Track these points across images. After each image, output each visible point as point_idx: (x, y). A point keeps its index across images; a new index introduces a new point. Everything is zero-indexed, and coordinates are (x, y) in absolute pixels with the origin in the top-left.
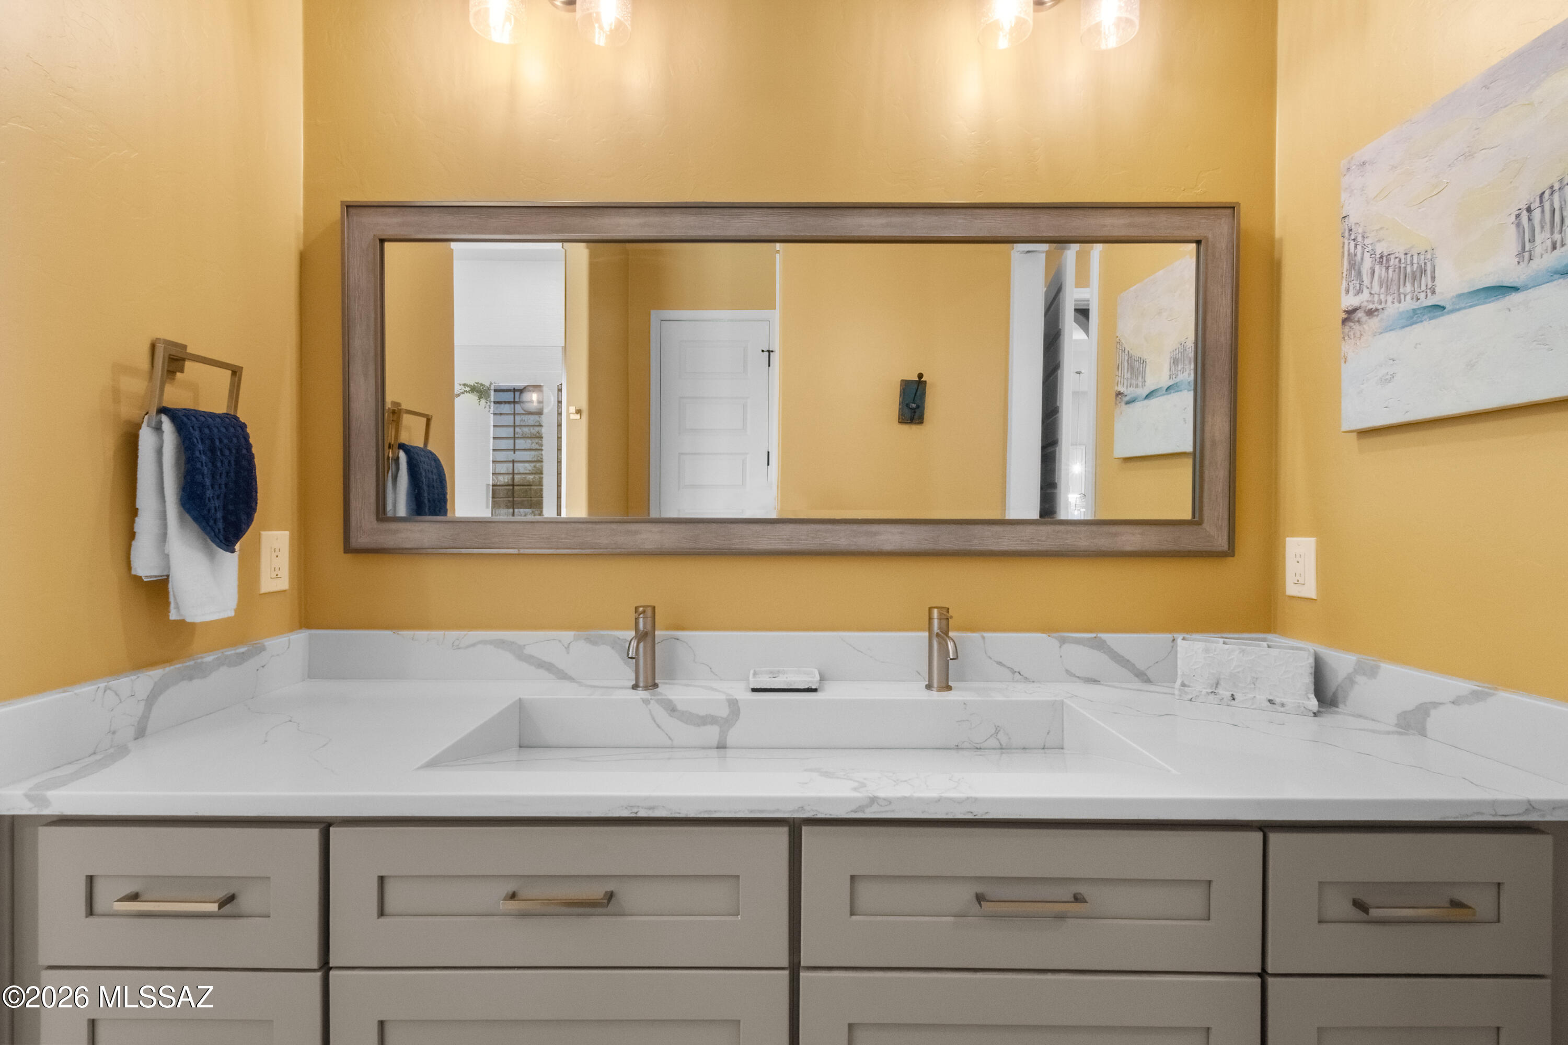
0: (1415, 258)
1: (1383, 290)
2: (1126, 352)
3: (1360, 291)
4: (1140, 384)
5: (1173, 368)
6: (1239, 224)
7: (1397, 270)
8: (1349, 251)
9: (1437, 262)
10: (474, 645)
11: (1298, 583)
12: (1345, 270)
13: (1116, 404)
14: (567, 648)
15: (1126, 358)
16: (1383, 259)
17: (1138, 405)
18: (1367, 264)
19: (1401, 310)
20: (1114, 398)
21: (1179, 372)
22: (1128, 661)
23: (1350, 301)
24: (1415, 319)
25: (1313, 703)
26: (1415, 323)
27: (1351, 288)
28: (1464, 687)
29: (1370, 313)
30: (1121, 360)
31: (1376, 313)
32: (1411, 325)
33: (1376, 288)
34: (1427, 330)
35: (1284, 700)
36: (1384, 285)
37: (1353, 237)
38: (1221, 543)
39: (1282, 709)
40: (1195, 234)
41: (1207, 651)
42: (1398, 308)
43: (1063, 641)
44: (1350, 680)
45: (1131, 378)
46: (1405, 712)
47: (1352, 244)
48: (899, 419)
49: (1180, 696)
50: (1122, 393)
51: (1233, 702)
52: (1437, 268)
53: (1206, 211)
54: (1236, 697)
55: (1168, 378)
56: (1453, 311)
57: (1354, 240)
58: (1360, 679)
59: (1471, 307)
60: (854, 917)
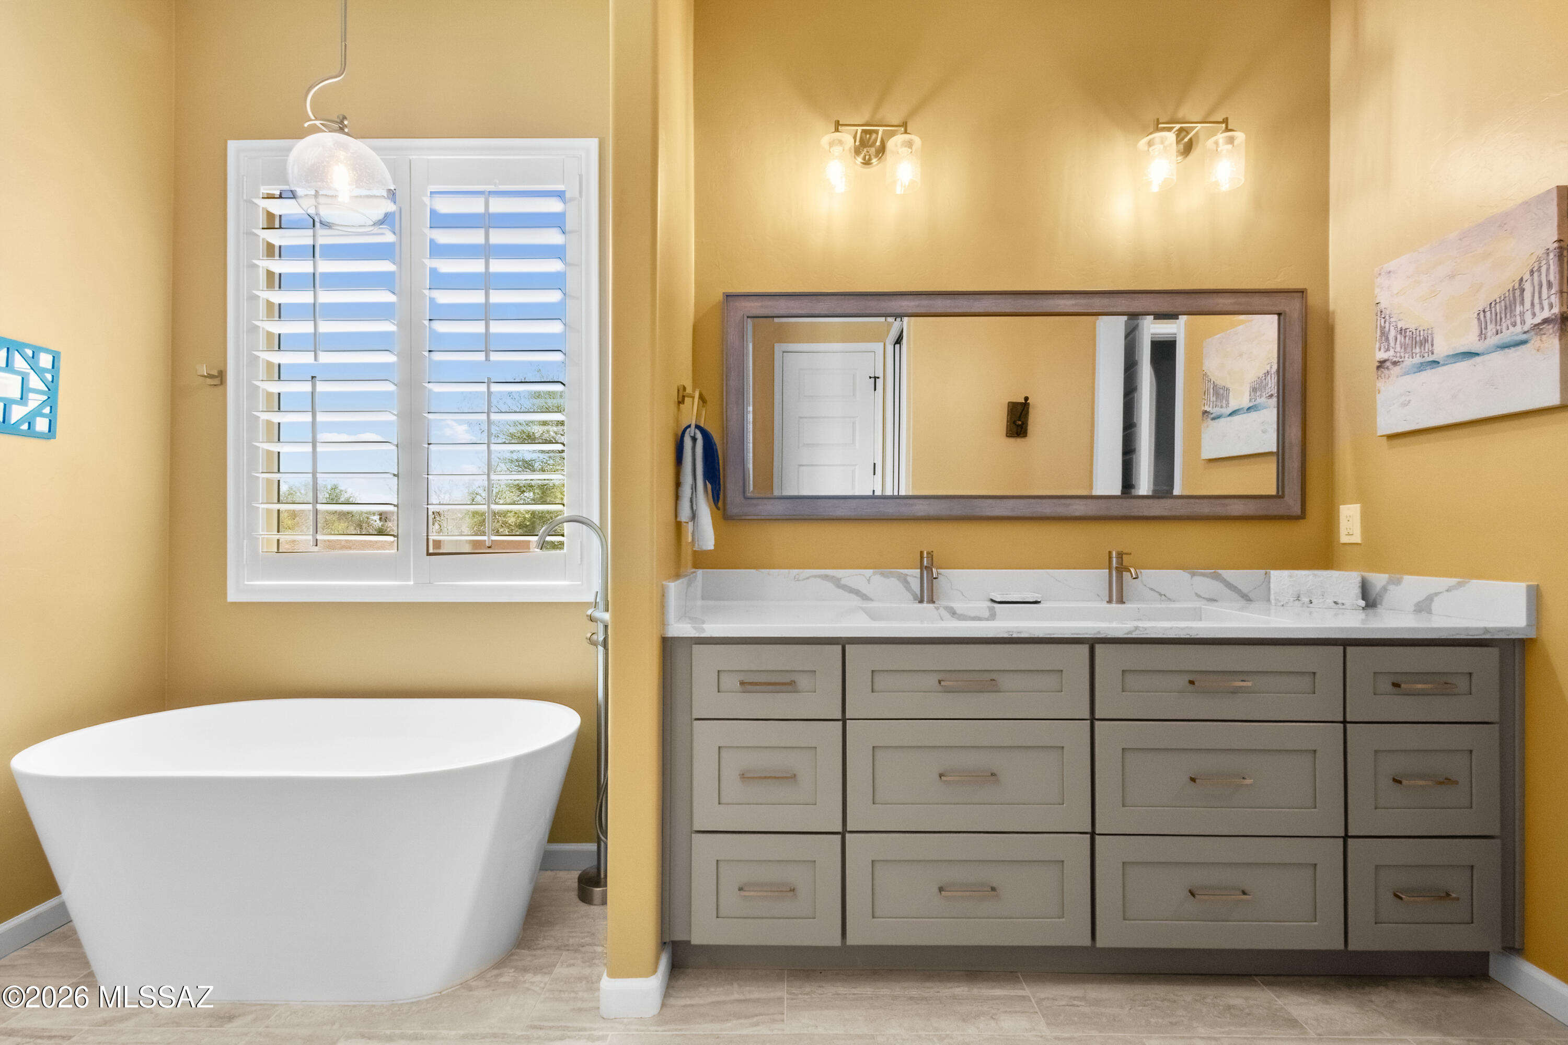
0: (1422, 332)
1: (1403, 350)
2: (1212, 382)
3: (1388, 350)
4: (1224, 406)
5: (1252, 394)
6: (1306, 302)
7: (1411, 339)
8: (1381, 324)
9: (1435, 336)
10: (808, 578)
11: (1348, 534)
12: (1378, 336)
13: (1203, 420)
14: (869, 580)
15: (1212, 387)
16: (1402, 331)
17: (1222, 420)
18: (1392, 333)
19: (1414, 362)
20: (1202, 416)
21: (1258, 398)
22: (1236, 587)
23: (1381, 355)
24: (1422, 368)
25: (1362, 603)
26: (1422, 371)
27: (1382, 347)
28: (1453, 581)
29: (1395, 363)
30: (1207, 388)
31: (1398, 364)
32: (1420, 371)
33: (1398, 349)
34: (1428, 375)
35: (1344, 602)
36: (1403, 347)
37: (1383, 316)
38: (1297, 510)
39: (1343, 607)
40: (1279, 309)
41: (1291, 576)
42: (1412, 362)
43: (1193, 575)
44: (1385, 589)
45: (1216, 401)
46: (1419, 602)
47: (1383, 320)
48: (1007, 434)
49: (1276, 603)
50: (1209, 412)
51: (1311, 605)
52: (1434, 339)
53: (1286, 294)
54: (1313, 601)
55: (1249, 401)
56: (1444, 365)
57: (1384, 318)
58: (1391, 587)
59: (1454, 363)
60: (1124, 693)
